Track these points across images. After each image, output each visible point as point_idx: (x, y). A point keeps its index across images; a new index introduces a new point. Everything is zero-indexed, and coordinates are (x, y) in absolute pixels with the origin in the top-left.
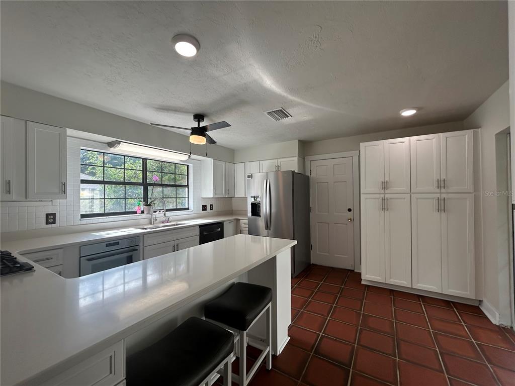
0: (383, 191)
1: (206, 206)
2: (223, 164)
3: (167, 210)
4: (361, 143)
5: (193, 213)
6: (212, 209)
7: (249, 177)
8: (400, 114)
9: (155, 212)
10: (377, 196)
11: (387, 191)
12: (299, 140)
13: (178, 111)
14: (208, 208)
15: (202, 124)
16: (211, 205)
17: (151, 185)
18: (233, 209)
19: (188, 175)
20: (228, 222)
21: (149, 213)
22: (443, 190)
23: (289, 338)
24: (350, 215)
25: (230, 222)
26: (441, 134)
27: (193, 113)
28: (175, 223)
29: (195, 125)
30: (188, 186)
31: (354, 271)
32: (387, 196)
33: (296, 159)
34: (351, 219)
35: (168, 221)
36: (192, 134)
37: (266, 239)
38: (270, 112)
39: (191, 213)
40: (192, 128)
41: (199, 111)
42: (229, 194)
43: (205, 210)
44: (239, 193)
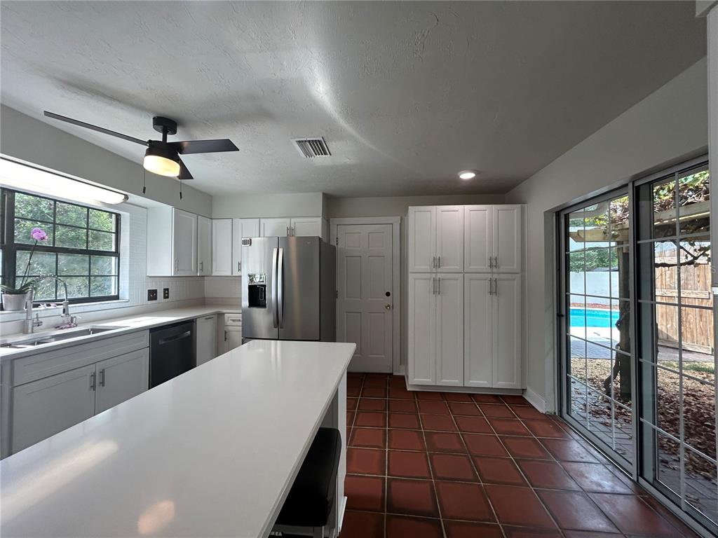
0: (434, 270)
1: (155, 291)
2: (193, 218)
3: (73, 301)
4: (410, 207)
5: (127, 304)
6: (168, 297)
7: (245, 242)
8: (459, 177)
9: (37, 306)
10: (428, 276)
11: (439, 270)
12: (324, 194)
13: (119, 101)
14: (160, 294)
15: (171, 139)
16: (165, 290)
17: (23, 247)
18: (206, 295)
19: (118, 233)
20: (203, 319)
21: (18, 308)
22: (495, 270)
23: (346, 498)
24: (388, 300)
25: (208, 317)
26: (494, 206)
27: (152, 112)
28: (88, 327)
29: (158, 137)
30: (117, 254)
31: (392, 374)
32: (439, 276)
33: (319, 220)
34: (389, 306)
35: (71, 323)
36: (149, 152)
37: (276, 344)
38: (302, 141)
39: (124, 305)
40: (150, 141)
41: (169, 111)
42: (202, 270)
43: (155, 298)
44: (222, 268)
